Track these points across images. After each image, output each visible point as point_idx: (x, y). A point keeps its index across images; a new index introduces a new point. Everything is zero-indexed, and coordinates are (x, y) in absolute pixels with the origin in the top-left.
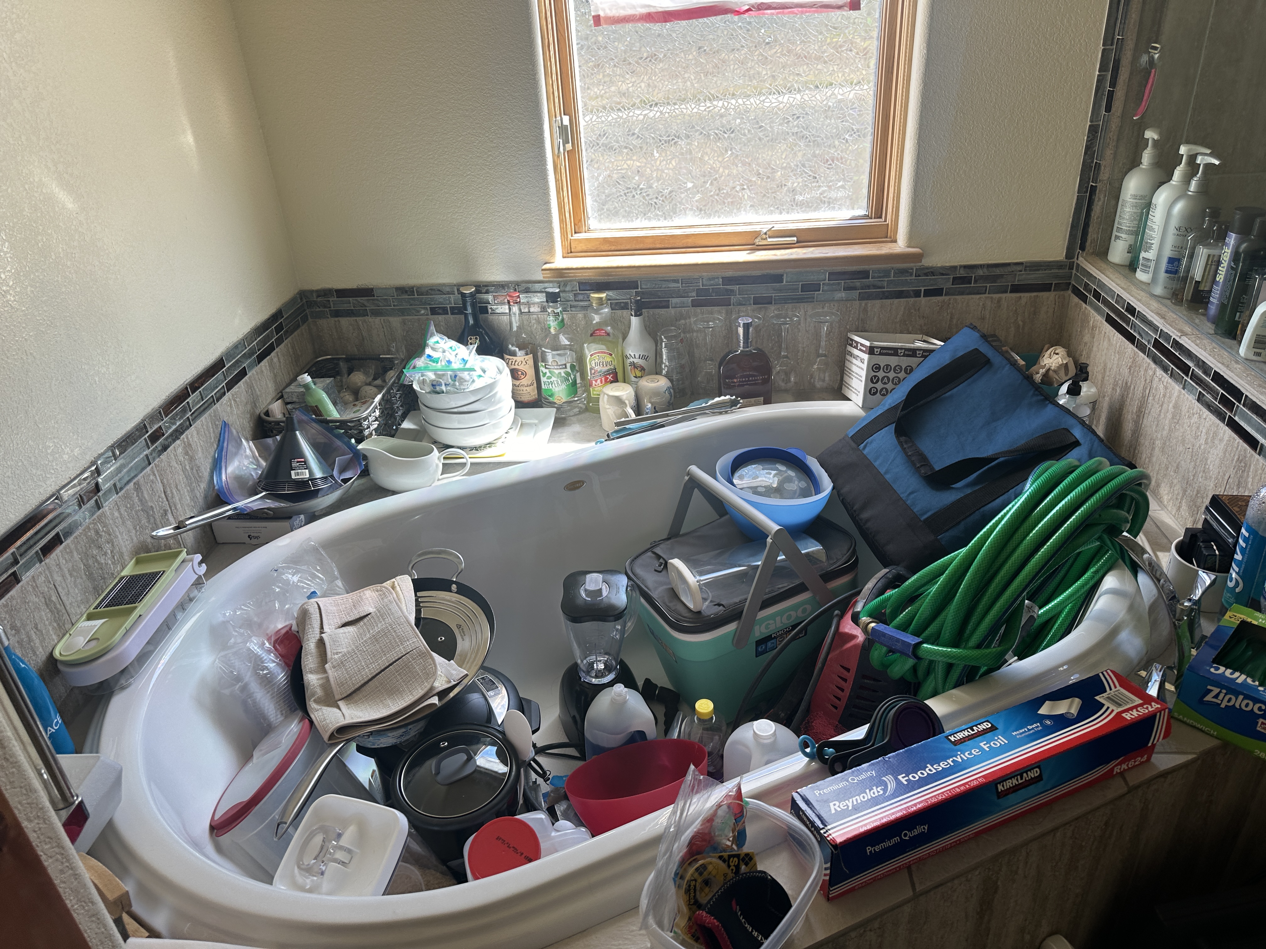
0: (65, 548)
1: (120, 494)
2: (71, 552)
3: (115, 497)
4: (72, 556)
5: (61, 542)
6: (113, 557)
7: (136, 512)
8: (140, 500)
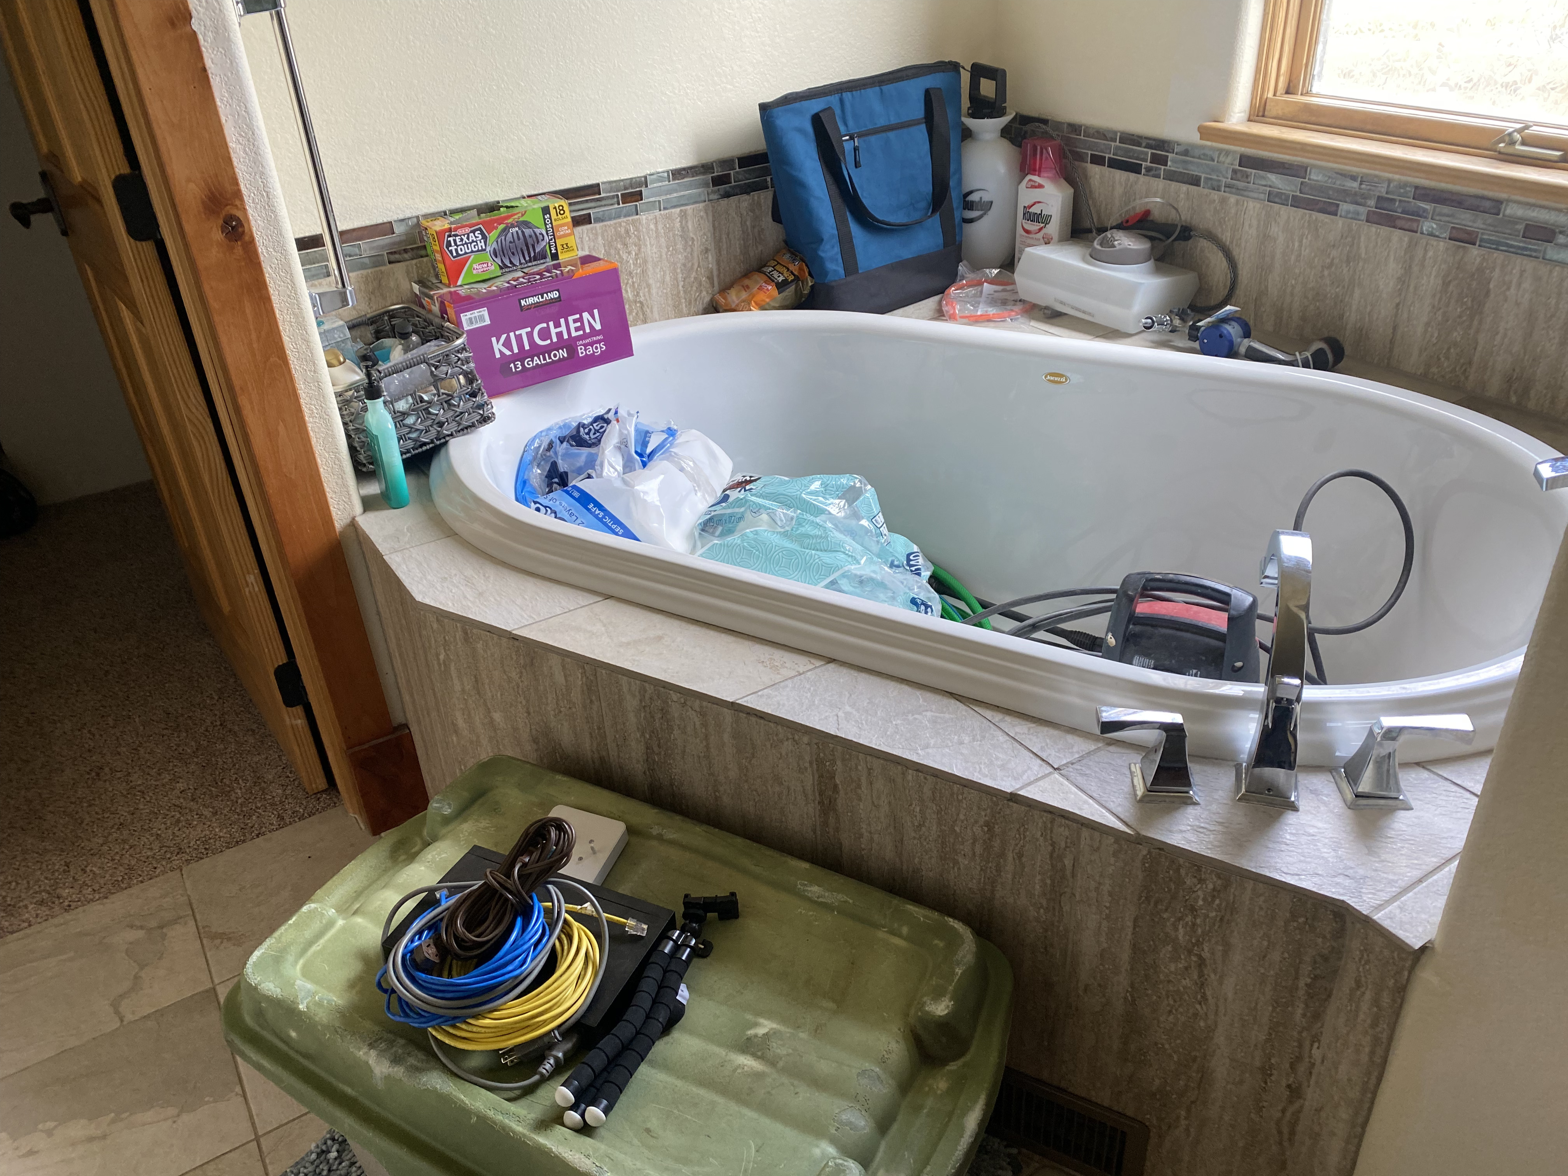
0: (592, 229)
1: (662, 212)
2: (596, 234)
3: (657, 213)
4: (597, 238)
5: (591, 223)
6: (636, 260)
7: (674, 235)
8: (683, 228)
